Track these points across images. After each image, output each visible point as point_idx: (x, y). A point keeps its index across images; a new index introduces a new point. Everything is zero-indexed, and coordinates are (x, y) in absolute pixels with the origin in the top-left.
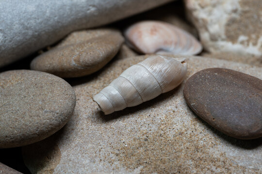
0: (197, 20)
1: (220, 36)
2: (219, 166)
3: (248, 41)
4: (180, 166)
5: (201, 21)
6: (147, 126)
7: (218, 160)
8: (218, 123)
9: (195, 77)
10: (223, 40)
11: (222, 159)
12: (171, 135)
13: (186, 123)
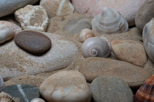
0: (19, 19)
1: (28, 24)
2: (28, 63)
3: (38, 25)
4: (14, 64)
5: (21, 19)
6: (1, 52)
7: (28, 61)
8: (27, 48)
9: (18, 34)
10: (29, 25)
11: (29, 60)
12: (10, 54)
13: (16, 50)
